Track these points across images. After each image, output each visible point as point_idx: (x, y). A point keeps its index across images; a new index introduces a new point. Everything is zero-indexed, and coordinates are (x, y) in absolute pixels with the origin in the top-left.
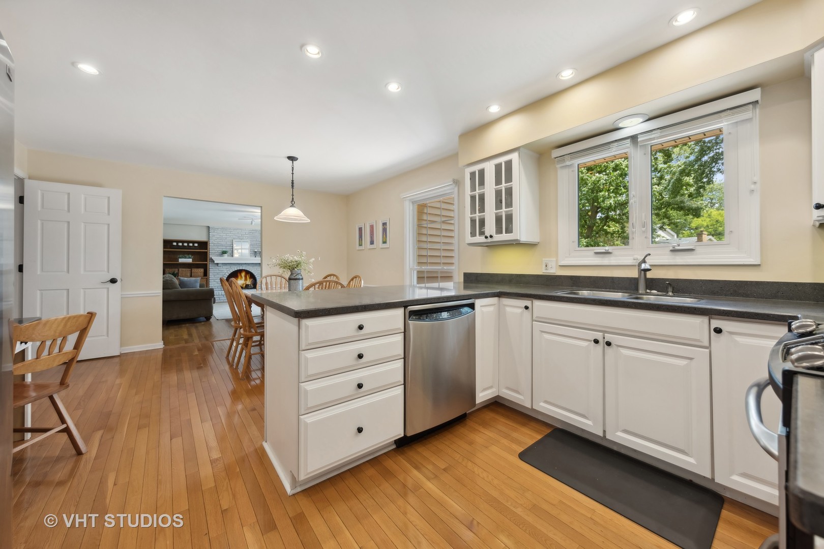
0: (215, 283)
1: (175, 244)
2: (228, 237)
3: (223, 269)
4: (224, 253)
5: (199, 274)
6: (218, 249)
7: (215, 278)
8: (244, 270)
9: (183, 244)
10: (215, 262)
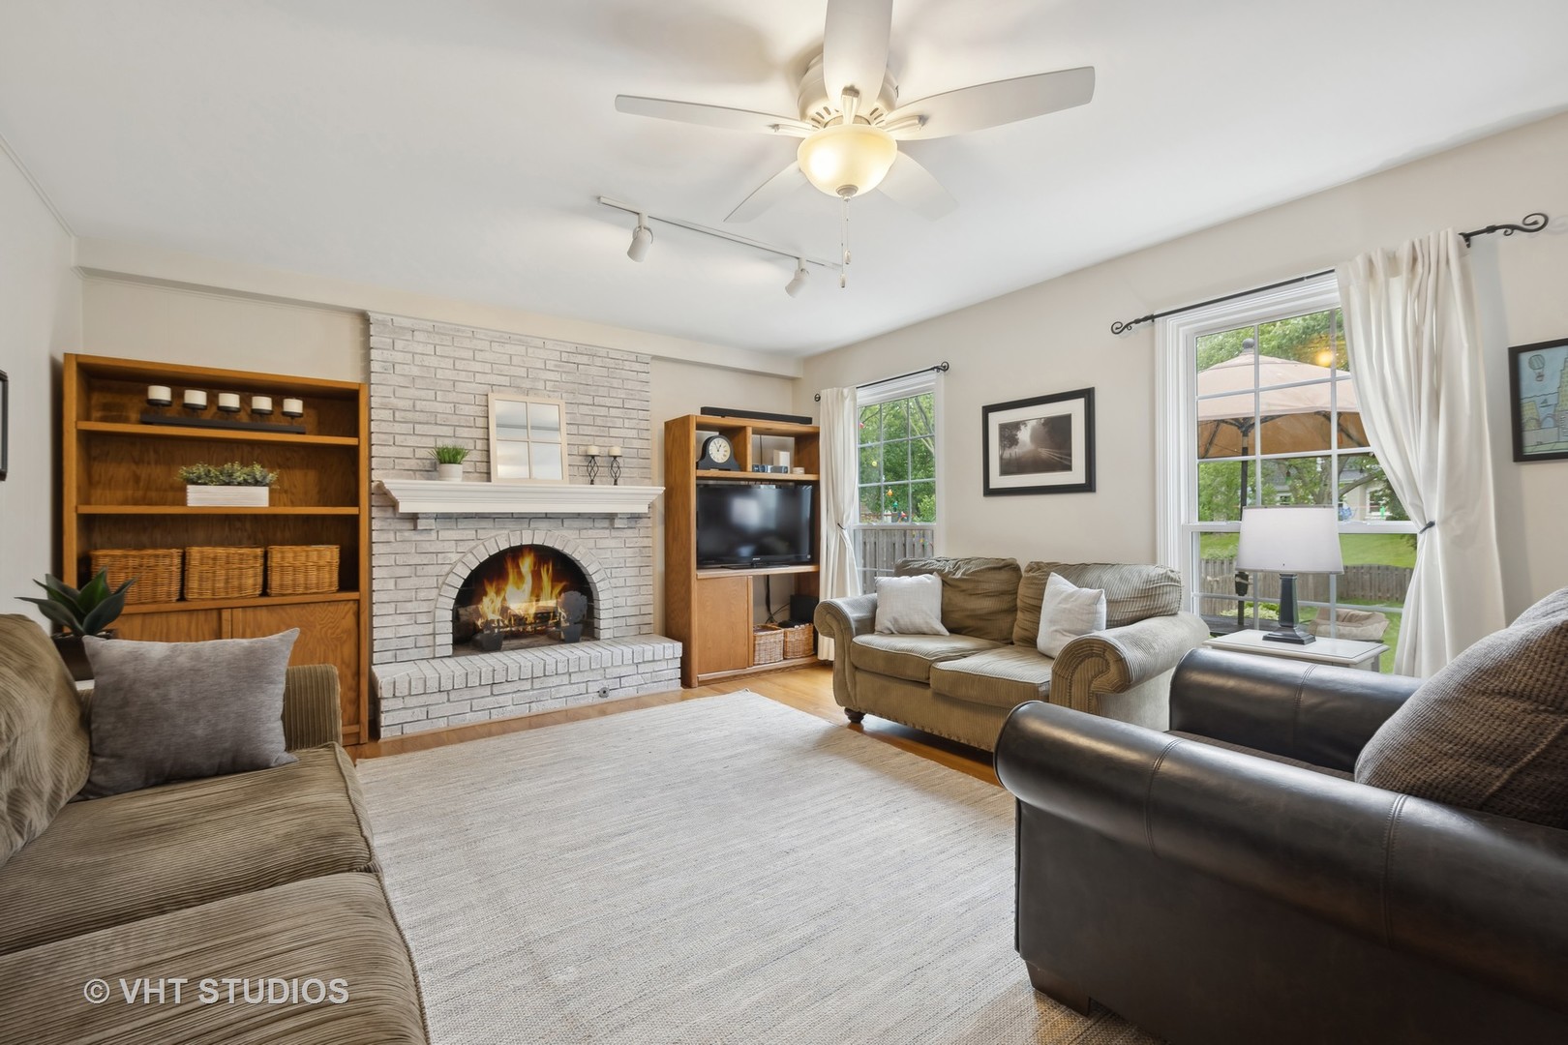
0: (403, 619)
1: (161, 393)
2: (463, 376)
3: (438, 547)
4: (448, 457)
5: (313, 574)
6: (412, 441)
7: (401, 595)
8: (534, 549)
9: (212, 399)
10: (404, 507)
